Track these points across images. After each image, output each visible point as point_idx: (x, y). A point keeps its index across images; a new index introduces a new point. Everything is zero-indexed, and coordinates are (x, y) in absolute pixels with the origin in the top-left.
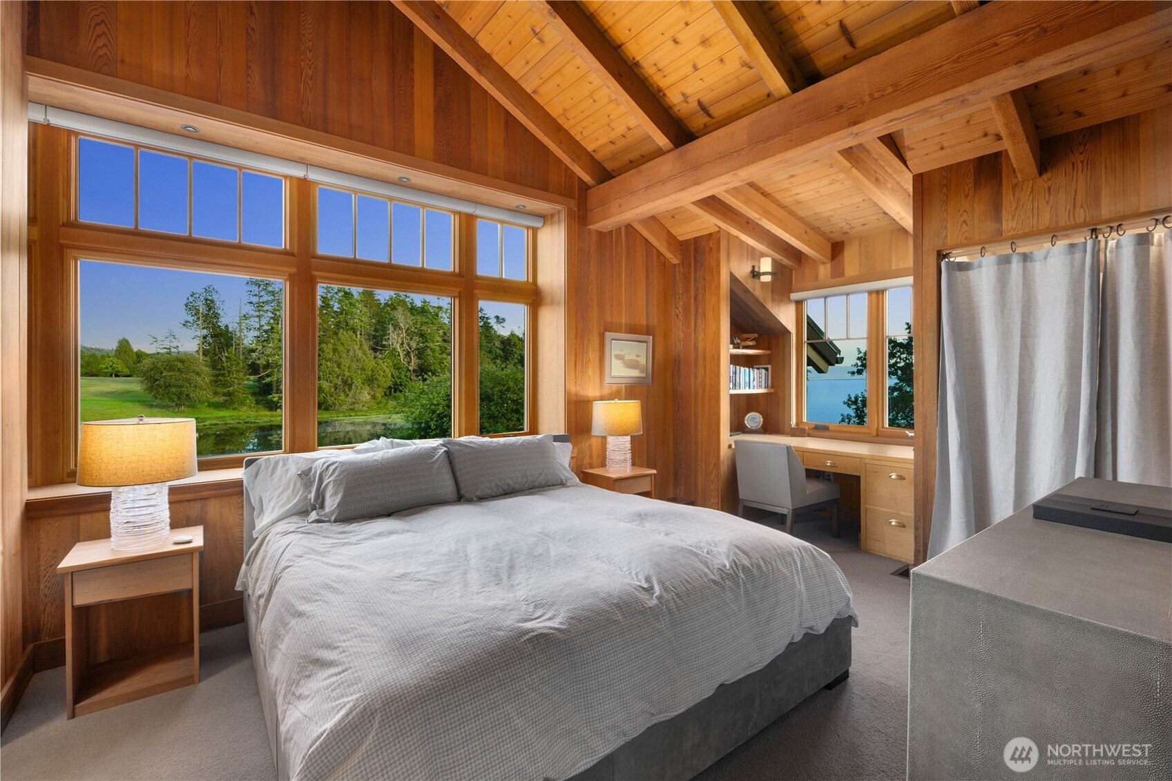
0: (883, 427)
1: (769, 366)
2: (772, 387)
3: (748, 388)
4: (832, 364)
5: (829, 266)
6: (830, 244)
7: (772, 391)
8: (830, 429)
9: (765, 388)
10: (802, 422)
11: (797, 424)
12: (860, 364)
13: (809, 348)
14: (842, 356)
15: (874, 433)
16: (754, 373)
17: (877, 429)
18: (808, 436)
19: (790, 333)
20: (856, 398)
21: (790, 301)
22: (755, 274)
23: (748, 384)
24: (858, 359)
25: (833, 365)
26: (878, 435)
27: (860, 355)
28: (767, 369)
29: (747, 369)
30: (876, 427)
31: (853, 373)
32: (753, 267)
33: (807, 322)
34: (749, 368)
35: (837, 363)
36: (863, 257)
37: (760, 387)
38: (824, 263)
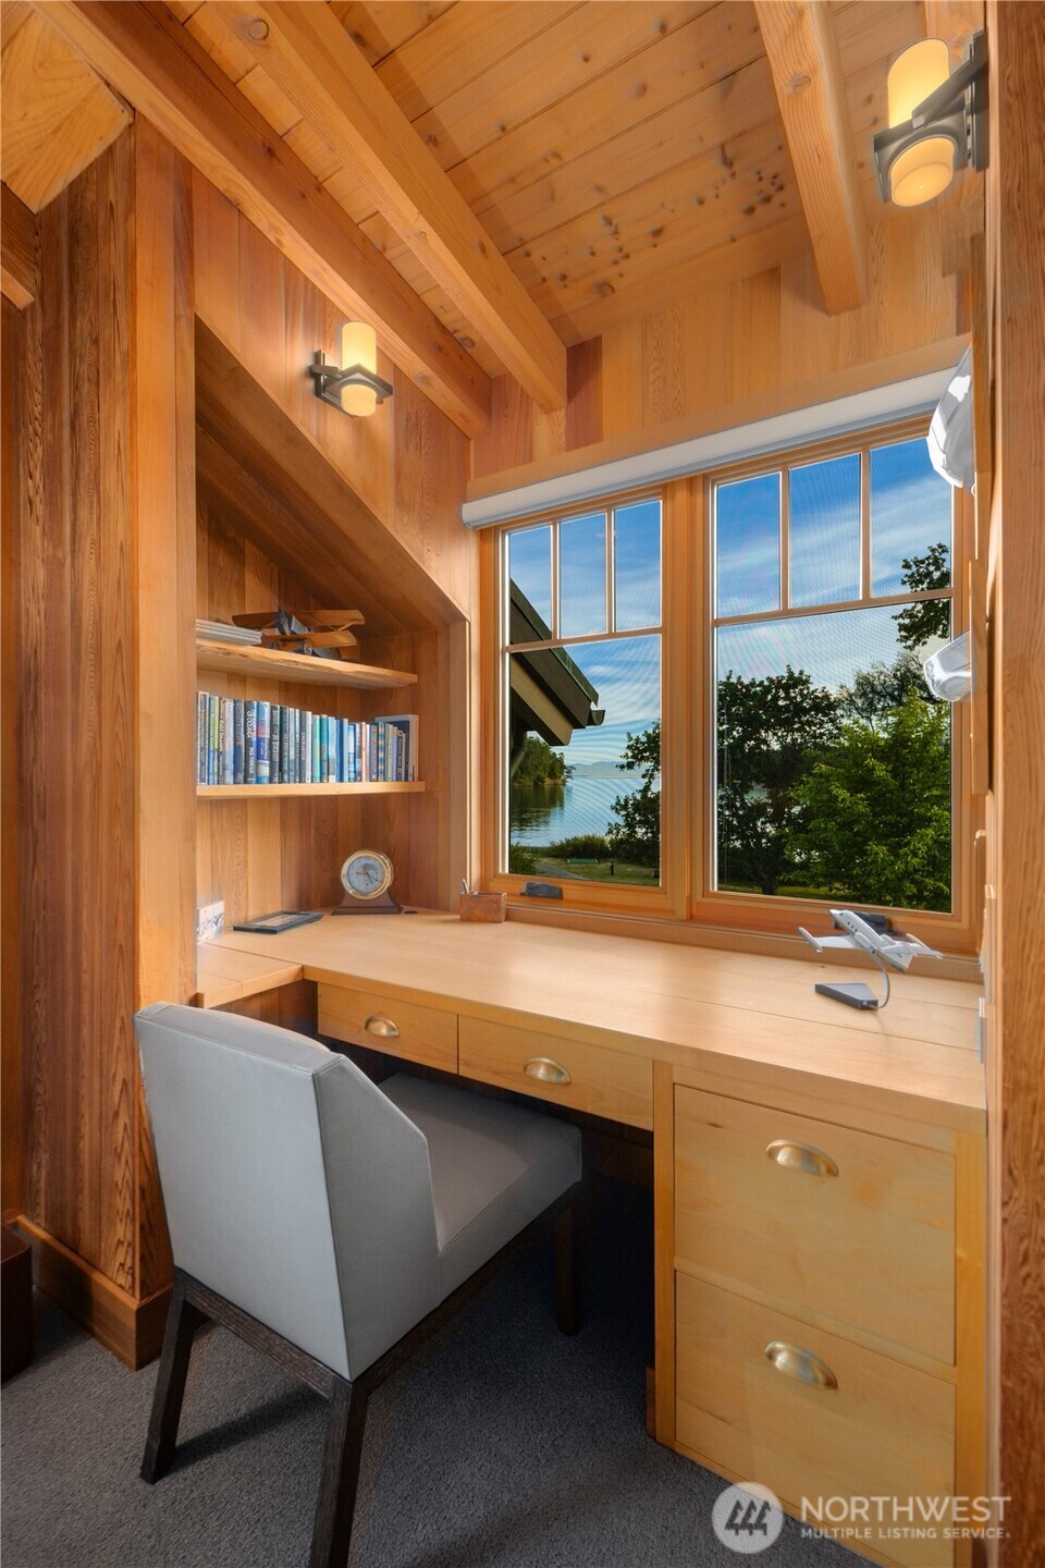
0: (705, 893)
1: (413, 719)
2: (420, 779)
3: (333, 778)
4: (578, 725)
5: (560, 416)
6: (565, 349)
7: (419, 787)
8: (566, 894)
9: (398, 779)
10: (496, 875)
11: (484, 881)
12: (630, 754)
13: (518, 670)
14: (599, 708)
15: (683, 912)
16: (360, 735)
17: (690, 899)
18: (507, 919)
19: (464, 619)
20: (626, 801)
21: (460, 528)
22: (324, 383)
23: (334, 766)
24: (629, 747)
25: (582, 727)
26: (691, 917)
27: (630, 743)
28: (403, 726)
29: (332, 722)
30: (687, 893)
31: (622, 767)
32: (317, 357)
33: (512, 600)
34: (339, 717)
35: (591, 722)
36: (652, 378)
37: (377, 774)
38: (548, 409)
